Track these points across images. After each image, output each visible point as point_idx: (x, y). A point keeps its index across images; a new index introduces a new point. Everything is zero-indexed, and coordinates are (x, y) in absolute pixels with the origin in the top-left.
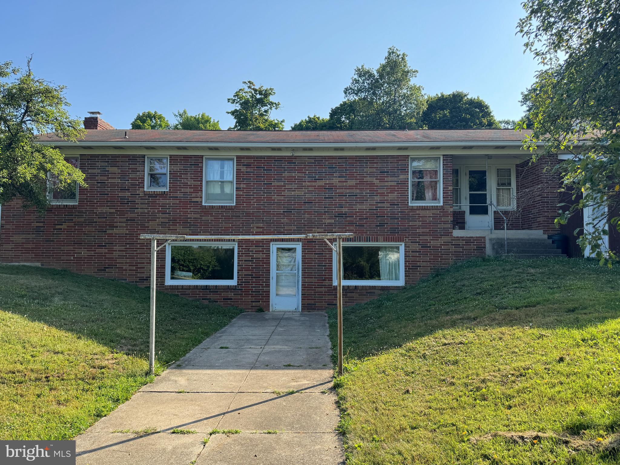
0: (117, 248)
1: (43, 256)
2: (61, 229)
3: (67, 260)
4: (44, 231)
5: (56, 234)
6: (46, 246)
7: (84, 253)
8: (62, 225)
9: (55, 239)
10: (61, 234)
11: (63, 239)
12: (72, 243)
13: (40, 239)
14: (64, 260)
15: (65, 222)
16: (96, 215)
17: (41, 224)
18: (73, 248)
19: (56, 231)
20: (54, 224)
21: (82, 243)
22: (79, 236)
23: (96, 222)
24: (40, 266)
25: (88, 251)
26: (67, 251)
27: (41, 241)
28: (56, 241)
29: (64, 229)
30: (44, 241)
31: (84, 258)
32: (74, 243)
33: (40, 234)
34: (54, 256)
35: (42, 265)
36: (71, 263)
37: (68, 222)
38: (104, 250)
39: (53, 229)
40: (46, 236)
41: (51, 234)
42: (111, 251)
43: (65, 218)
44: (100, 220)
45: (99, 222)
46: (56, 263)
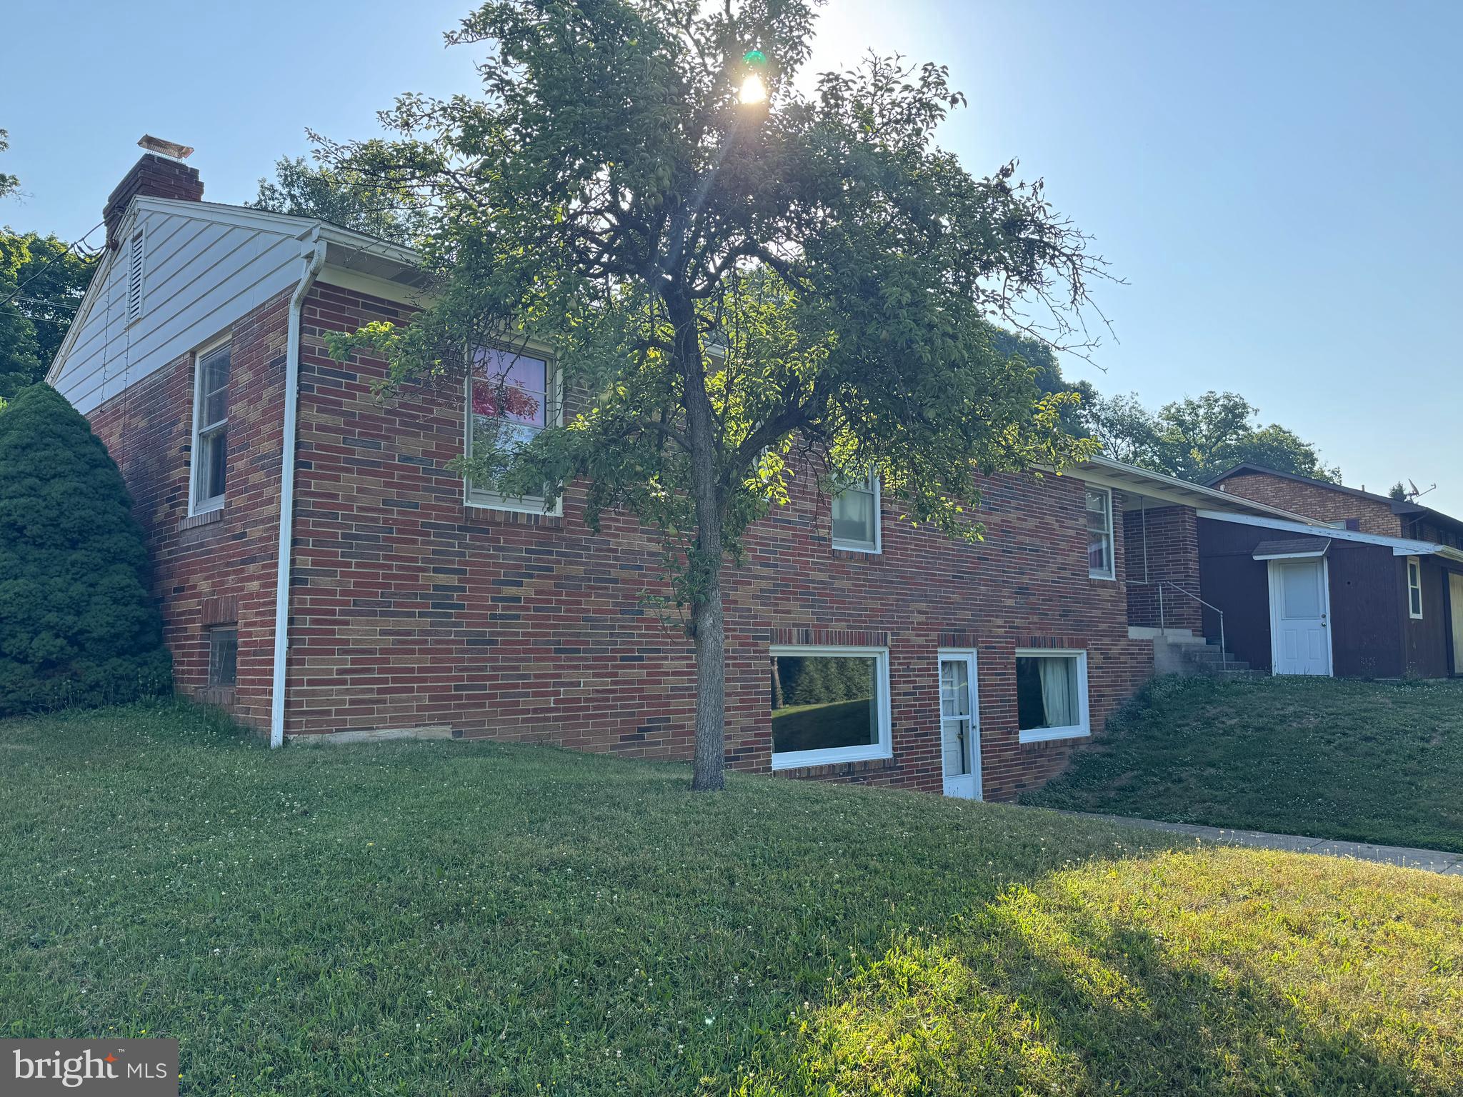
0: (668, 665)
1: (460, 697)
2: (519, 600)
3: (535, 711)
4: (462, 607)
5: (502, 617)
6: (470, 660)
7: (586, 682)
8: (520, 584)
9: (499, 634)
10: (518, 617)
11: (524, 634)
12: (548, 651)
13: (450, 633)
14: (527, 711)
15: (531, 576)
16: (616, 559)
17: (454, 580)
18: (556, 667)
19: (504, 608)
20: (494, 582)
21: (578, 651)
22: (570, 627)
23: (615, 581)
24: (450, 736)
25: (595, 675)
26: (536, 676)
27: (453, 642)
28: (504, 643)
29: (528, 600)
30: (462, 642)
31: (587, 700)
32: (557, 651)
33: (450, 615)
34: (494, 696)
35: (457, 734)
36: (547, 719)
37: (539, 577)
38: (638, 673)
39: (494, 599)
40: (468, 625)
41: (484, 616)
42: (655, 675)
43: (529, 560)
44: (625, 574)
45: (624, 581)
46: (504, 722)
